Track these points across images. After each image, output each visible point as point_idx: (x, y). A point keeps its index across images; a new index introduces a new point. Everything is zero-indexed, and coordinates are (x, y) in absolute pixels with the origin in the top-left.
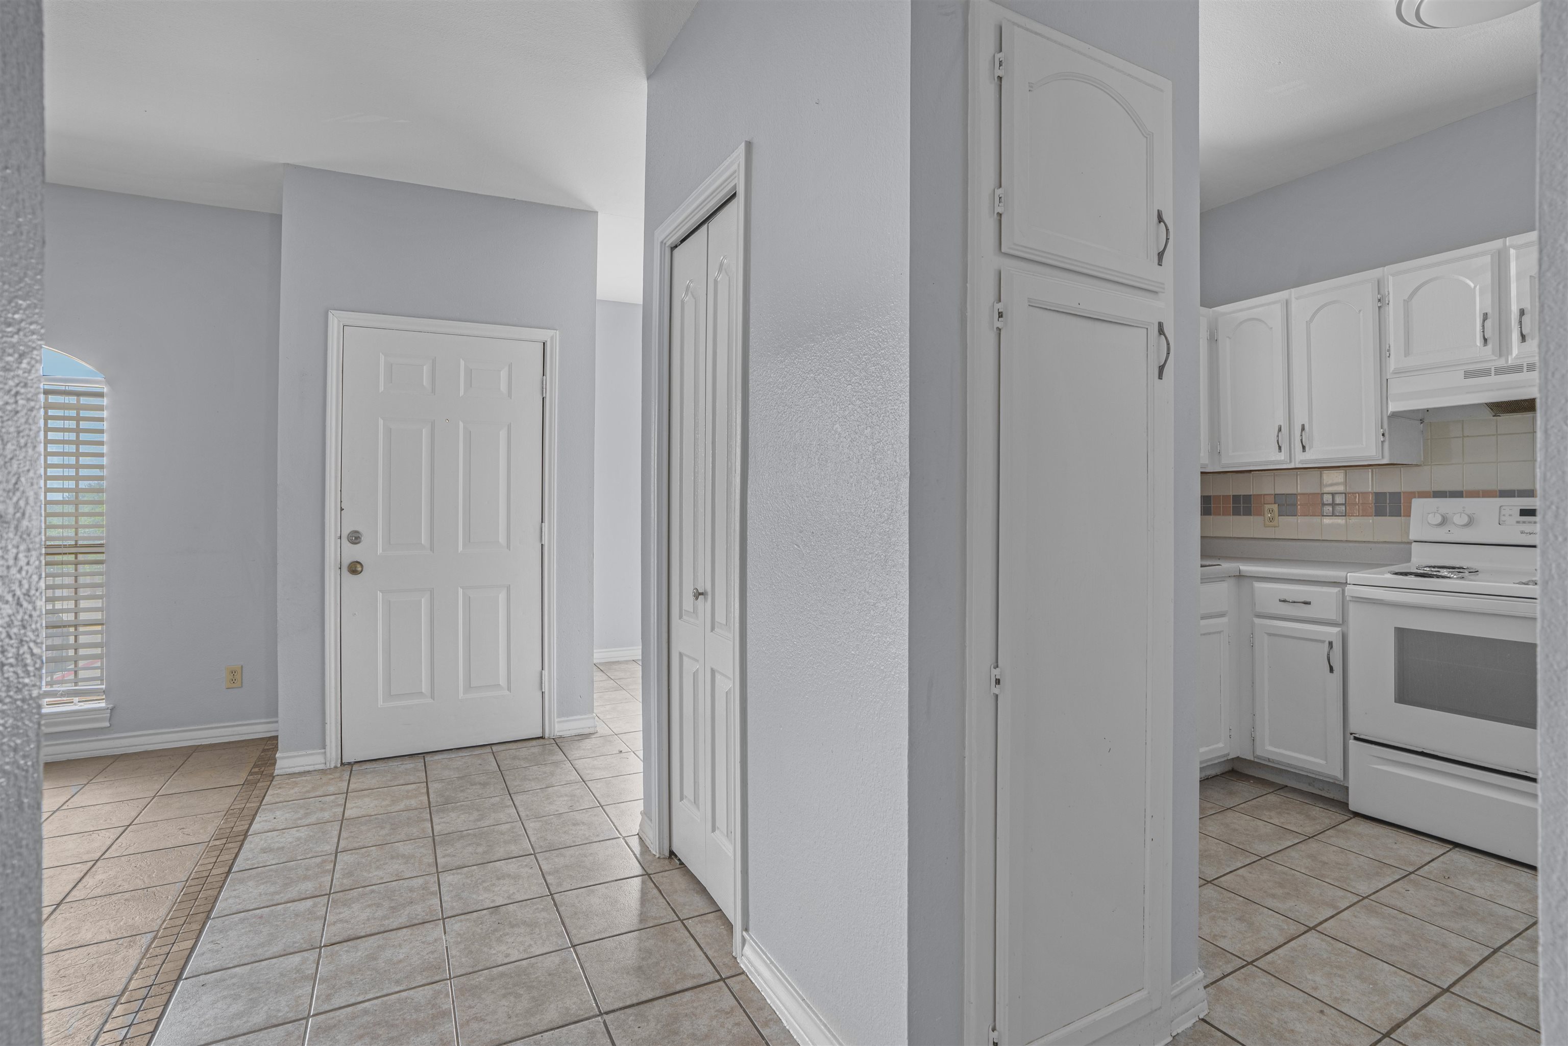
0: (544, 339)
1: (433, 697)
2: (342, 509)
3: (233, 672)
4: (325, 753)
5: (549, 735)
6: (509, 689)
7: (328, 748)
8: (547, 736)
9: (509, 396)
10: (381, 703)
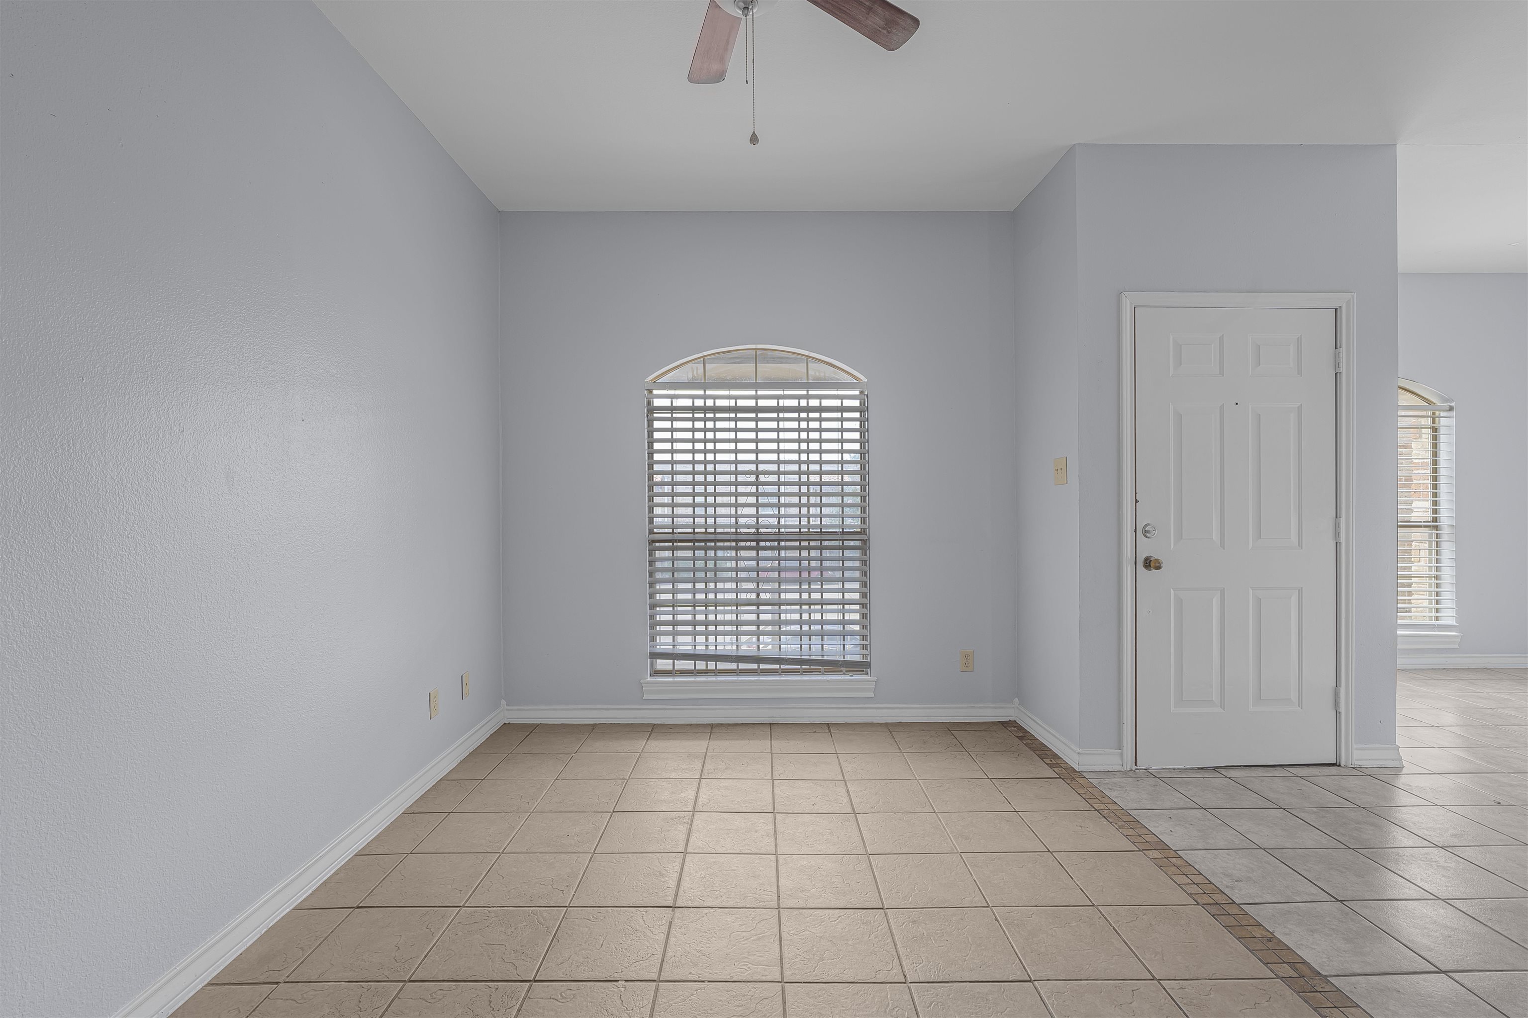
0: (1336, 306)
1: (1222, 706)
2: (1137, 501)
3: (967, 656)
4: (1122, 754)
5: (1346, 762)
6: (1300, 704)
7: (1125, 748)
8: (1342, 765)
9: (1298, 374)
10: (1173, 709)
